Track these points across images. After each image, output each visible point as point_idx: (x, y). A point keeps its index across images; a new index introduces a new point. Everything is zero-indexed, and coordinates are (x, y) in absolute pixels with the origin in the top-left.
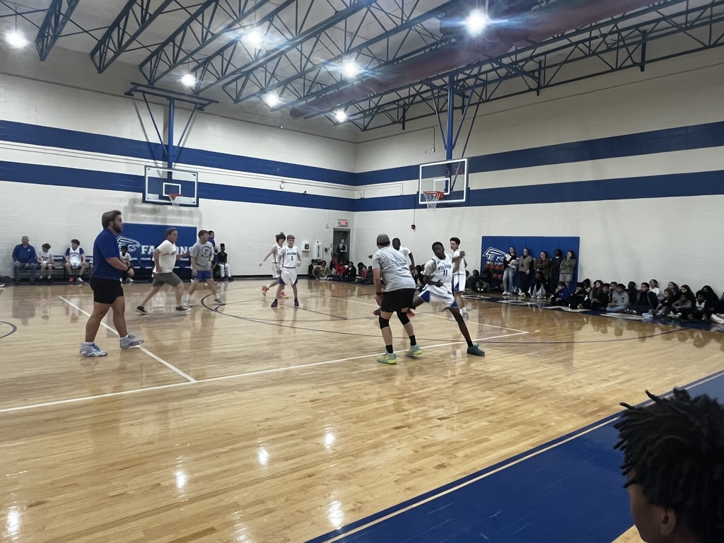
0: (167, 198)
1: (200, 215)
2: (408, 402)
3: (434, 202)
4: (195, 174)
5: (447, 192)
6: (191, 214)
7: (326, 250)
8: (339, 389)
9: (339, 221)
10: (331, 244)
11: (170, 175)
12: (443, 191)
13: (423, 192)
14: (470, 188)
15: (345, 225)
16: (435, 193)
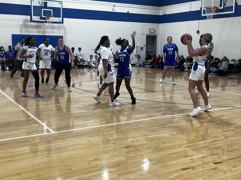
0: (44, 19)
1: (65, 28)
2: (192, 150)
3: (212, 14)
4: (61, 2)
5: (221, 6)
6: (59, 28)
7: (142, 48)
8: (145, 139)
9: (150, 30)
10: (145, 44)
11: (46, 4)
12: (218, 6)
13: (205, 8)
14: (237, 3)
15: (154, 32)
16: (212, 8)
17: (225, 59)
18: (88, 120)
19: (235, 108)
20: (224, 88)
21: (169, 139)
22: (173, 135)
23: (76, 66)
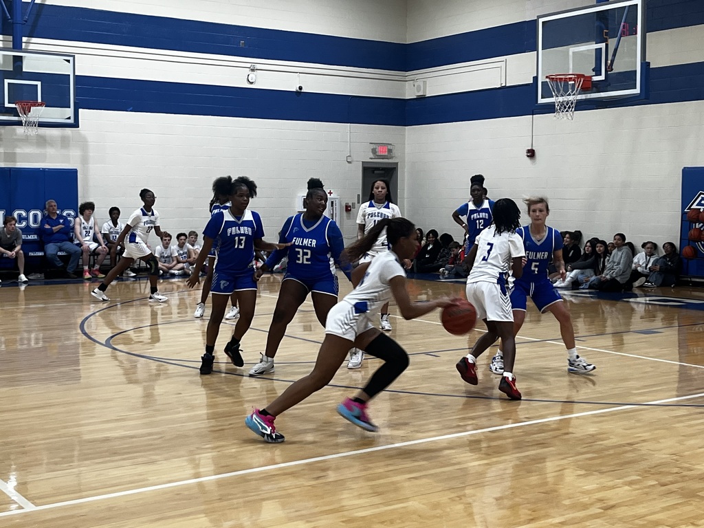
0: (13, 112)
1: (83, 144)
3: (571, 98)
4: (70, 58)
5: (598, 73)
6: (65, 143)
7: (348, 209)
8: (343, 522)
9: (374, 146)
10: (359, 195)
11: (19, 63)
12: (588, 72)
13: (547, 77)
14: (649, 64)
15: (386, 154)
16: (570, 79)
17: (619, 242)
18: (153, 462)
19: (647, 409)
20: (622, 340)
21: (421, 520)
22: (436, 506)
23: (129, 272)
